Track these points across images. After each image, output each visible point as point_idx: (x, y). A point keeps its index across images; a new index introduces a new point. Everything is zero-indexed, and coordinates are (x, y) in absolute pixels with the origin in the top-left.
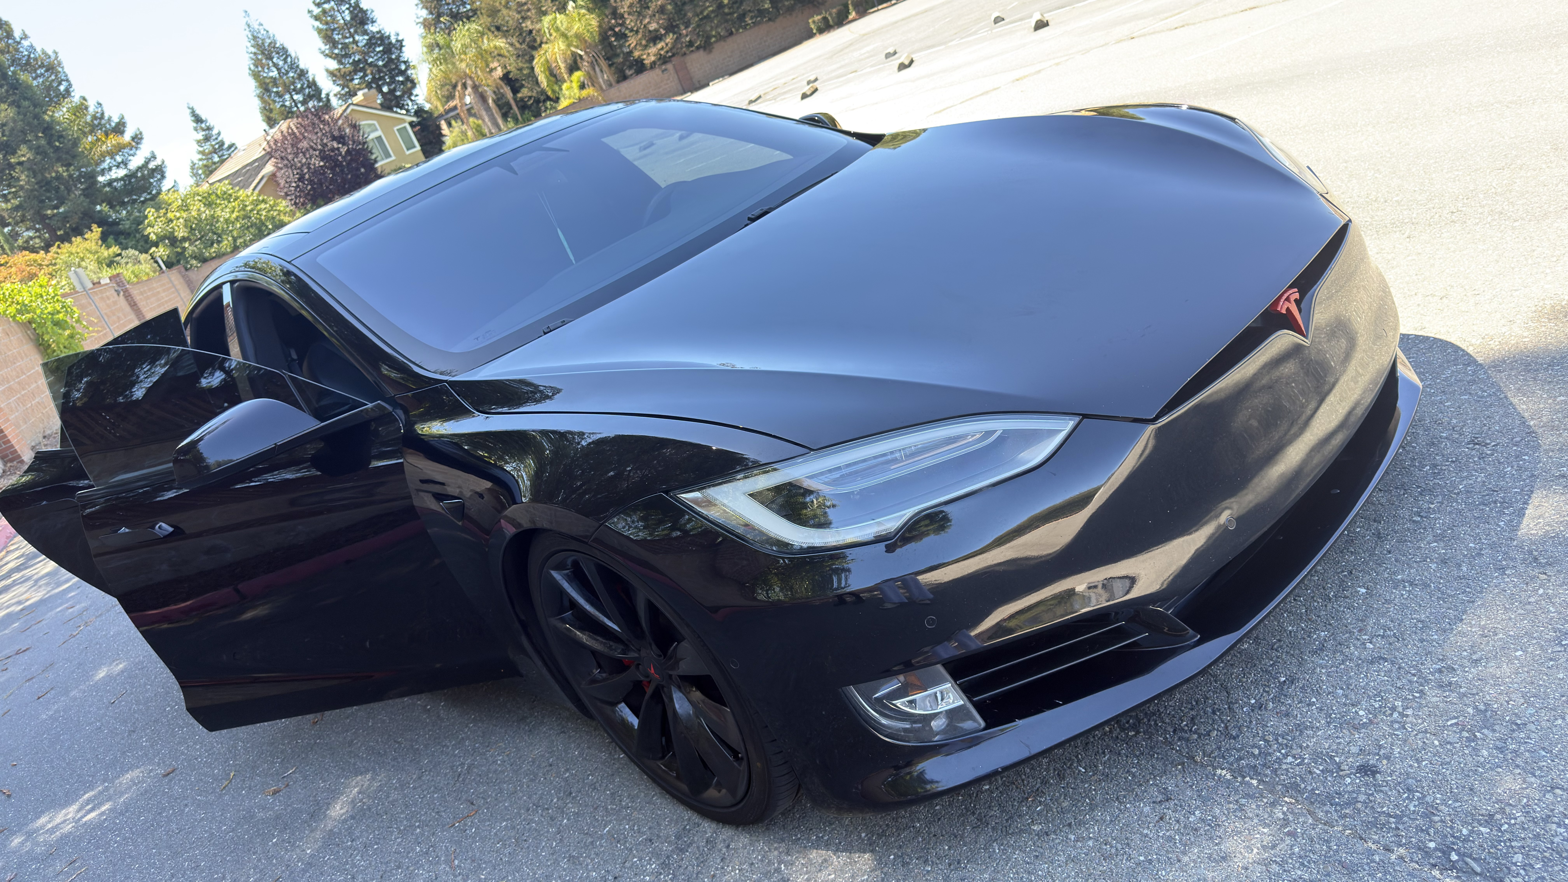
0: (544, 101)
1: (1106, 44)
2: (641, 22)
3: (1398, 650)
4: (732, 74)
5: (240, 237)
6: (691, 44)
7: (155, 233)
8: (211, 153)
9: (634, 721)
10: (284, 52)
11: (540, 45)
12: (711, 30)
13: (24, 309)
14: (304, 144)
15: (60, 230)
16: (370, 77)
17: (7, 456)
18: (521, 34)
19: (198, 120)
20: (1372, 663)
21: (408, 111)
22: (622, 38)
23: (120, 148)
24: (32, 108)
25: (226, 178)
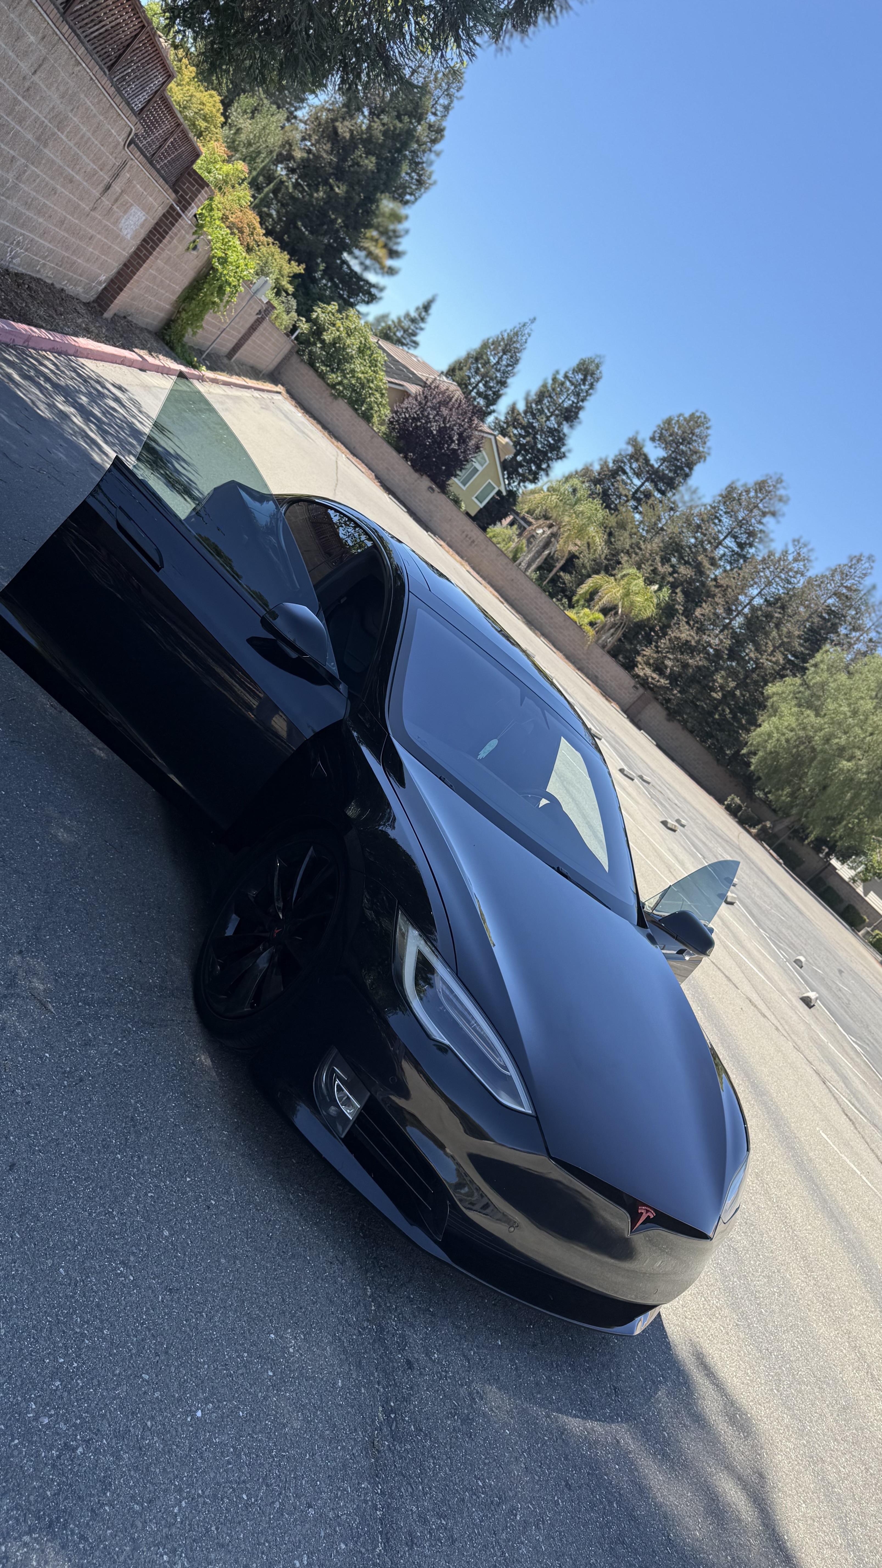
0: (566, 596)
1: (810, 1063)
2: (667, 652)
3: (478, 1368)
4: (659, 746)
5: (343, 386)
6: (668, 701)
7: (318, 316)
8: (402, 328)
9: (230, 932)
10: (514, 362)
11: (612, 575)
12: (686, 714)
13: (224, 261)
14: (445, 411)
15: (288, 237)
16: (524, 441)
17: (102, 300)
18: (614, 555)
19: (426, 308)
20: (464, 1356)
21: (509, 484)
22: (647, 641)
23: (376, 259)
24: (381, 182)
25: (389, 355)
